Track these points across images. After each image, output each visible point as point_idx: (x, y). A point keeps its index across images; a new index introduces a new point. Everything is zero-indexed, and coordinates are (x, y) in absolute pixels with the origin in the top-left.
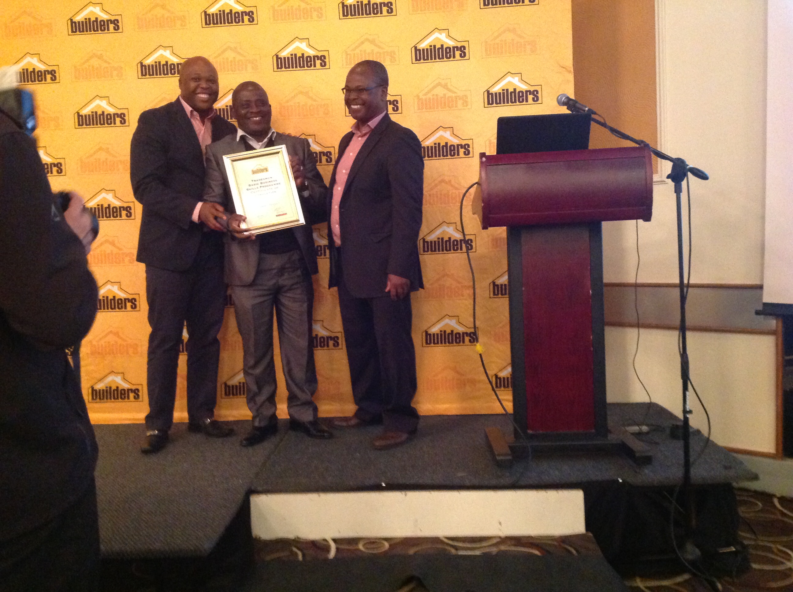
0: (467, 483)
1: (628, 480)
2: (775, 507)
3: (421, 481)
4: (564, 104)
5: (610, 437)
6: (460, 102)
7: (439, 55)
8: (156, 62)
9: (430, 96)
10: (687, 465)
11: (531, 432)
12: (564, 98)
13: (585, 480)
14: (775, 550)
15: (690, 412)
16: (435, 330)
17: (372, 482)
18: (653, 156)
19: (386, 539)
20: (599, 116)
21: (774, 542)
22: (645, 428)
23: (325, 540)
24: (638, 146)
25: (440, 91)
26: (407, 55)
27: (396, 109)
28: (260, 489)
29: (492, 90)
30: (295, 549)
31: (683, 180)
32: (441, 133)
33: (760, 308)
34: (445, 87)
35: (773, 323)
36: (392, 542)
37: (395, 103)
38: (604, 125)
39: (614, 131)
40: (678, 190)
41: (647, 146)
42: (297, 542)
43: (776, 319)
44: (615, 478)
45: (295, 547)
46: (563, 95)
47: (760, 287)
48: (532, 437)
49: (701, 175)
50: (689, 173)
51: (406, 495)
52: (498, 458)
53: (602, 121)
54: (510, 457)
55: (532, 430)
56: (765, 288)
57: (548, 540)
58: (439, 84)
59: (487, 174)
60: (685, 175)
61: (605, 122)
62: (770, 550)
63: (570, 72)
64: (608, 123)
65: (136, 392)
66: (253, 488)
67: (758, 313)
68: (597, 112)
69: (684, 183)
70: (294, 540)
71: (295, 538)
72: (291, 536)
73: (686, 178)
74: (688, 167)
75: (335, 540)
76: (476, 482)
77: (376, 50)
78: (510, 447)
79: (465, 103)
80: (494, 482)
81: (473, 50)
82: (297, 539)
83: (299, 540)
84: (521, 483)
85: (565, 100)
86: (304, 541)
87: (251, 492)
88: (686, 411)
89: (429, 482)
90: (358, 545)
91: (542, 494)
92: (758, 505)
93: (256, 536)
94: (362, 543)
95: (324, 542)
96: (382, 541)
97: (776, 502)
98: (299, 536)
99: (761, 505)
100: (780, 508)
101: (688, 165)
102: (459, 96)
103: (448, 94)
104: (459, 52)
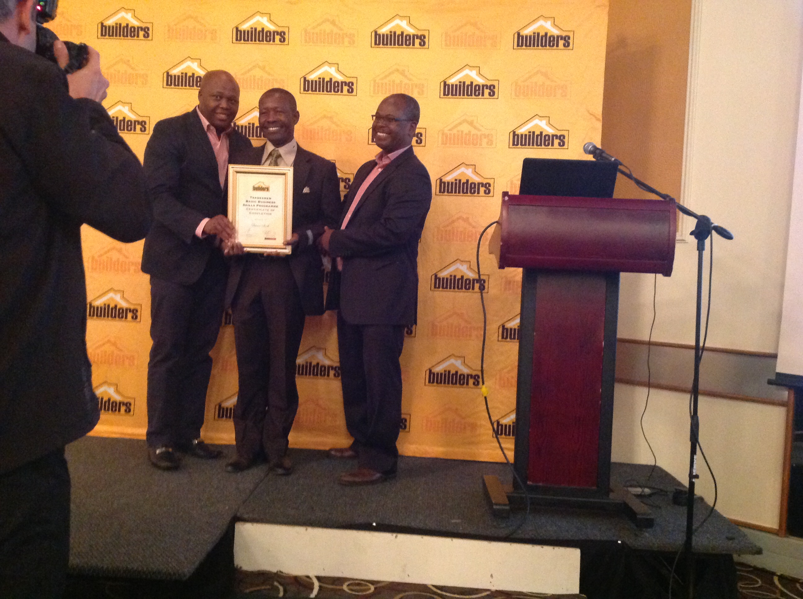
0: (461, 530)
1: (628, 542)
2: (773, 584)
3: (413, 525)
4: (590, 152)
5: (612, 496)
6: (485, 141)
7: (467, 93)
8: (182, 73)
9: (455, 131)
10: (689, 532)
11: (531, 483)
12: (591, 147)
13: (582, 537)
15: (697, 477)
16: (439, 369)
17: (361, 520)
18: (677, 210)
19: (373, 582)
20: (626, 167)
22: (647, 491)
23: (308, 577)
24: (663, 199)
25: (465, 128)
26: (436, 89)
27: (419, 142)
28: (246, 516)
29: (519, 131)
30: (276, 584)
31: (706, 238)
32: (462, 169)
33: (773, 377)
34: (471, 123)
35: (785, 394)
36: (379, 585)
37: (419, 136)
38: (629, 176)
39: (639, 183)
40: (701, 248)
41: (672, 200)
42: (278, 576)
43: (789, 390)
44: (615, 538)
45: (277, 581)
46: (590, 143)
47: (774, 356)
48: (531, 489)
49: (725, 234)
50: (714, 233)
51: (396, 537)
52: (494, 507)
53: (627, 171)
54: (507, 508)
55: (533, 482)
56: (779, 357)
58: (465, 121)
59: (508, 213)
60: (709, 233)
61: (630, 173)
63: (598, 119)
64: (634, 175)
65: (128, 406)
66: (239, 514)
67: (770, 382)
68: (623, 164)
69: (707, 242)
70: (276, 574)
71: (277, 572)
72: (274, 570)
73: (709, 237)
74: (713, 225)
75: (319, 578)
76: (470, 530)
77: (405, 81)
78: (508, 497)
79: (490, 142)
80: (488, 533)
81: (502, 91)
82: (279, 573)
83: (281, 574)
84: (515, 536)
85: (592, 149)
86: (287, 575)
87: (237, 519)
88: (692, 476)
89: (421, 526)
90: (342, 585)
91: (537, 549)
92: (758, 582)
93: (237, 566)
94: (347, 583)
95: (308, 579)
96: (368, 584)
97: (776, 580)
98: (281, 570)
99: (760, 582)
100: (780, 586)
101: (712, 223)
102: (484, 135)
103: (474, 131)
104: (488, 91)
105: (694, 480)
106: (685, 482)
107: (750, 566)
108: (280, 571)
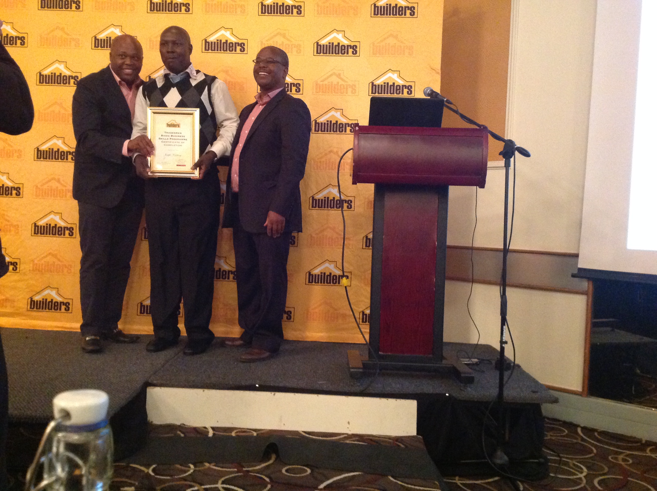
0: (325, 388)
1: (454, 395)
2: (577, 433)
3: (288, 385)
4: (429, 95)
5: (444, 362)
6: (350, 90)
7: (335, 51)
8: (107, 37)
9: (326, 82)
11: (382, 353)
12: (429, 90)
13: (419, 392)
14: (571, 465)
15: (506, 343)
16: (317, 271)
17: (248, 383)
18: (490, 137)
19: (255, 430)
20: (454, 105)
21: (571, 459)
23: (205, 428)
24: (478, 128)
25: (334, 79)
26: (310, 48)
27: (298, 90)
28: (155, 382)
29: (376, 83)
30: (179, 432)
31: (511, 157)
32: (333, 113)
33: (576, 272)
34: (339, 76)
35: (585, 285)
36: (260, 432)
37: (298, 86)
38: (456, 112)
39: (463, 117)
40: (507, 165)
41: (485, 128)
42: (182, 428)
43: (588, 281)
44: (444, 392)
45: (180, 431)
46: (428, 88)
47: (576, 256)
48: (382, 357)
49: (525, 153)
50: (517, 153)
51: (274, 395)
52: (352, 370)
53: (455, 108)
54: (361, 370)
55: (383, 352)
56: (580, 256)
57: (385, 438)
58: (334, 74)
59: (358, 140)
60: (513, 154)
61: (457, 110)
62: (566, 464)
63: (438, 73)
64: (460, 111)
65: (67, 305)
66: (150, 381)
67: (573, 276)
68: (453, 103)
69: (512, 160)
70: (180, 426)
71: (181, 424)
72: (178, 423)
73: (513, 156)
74: (516, 147)
75: (213, 428)
76: (331, 388)
77: (286, 42)
78: (364, 364)
79: (354, 91)
80: (346, 389)
81: (363, 50)
82: (182, 425)
83: (184, 426)
84: (368, 391)
85: (430, 92)
86: (188, 427)
87: (148, 384)
88: (502, 342)
89: (295, 386)
90: (231, 433)
91: (383, 401)
92: (564, 431)
93: (149, 420)
94: (235, 431)
95: (204, 429)
96: (252, 431)
97: (579, 430)
98: (185, 423)
99: (566, 431)
100: (582, 435)
101: (516, 145)
102: (349, 85)
103: (341, 82)
104: (352, 50)
105: (503, 345)
106: (498, 347)
107: (559, 421)
108: (183, 424)
